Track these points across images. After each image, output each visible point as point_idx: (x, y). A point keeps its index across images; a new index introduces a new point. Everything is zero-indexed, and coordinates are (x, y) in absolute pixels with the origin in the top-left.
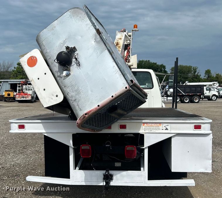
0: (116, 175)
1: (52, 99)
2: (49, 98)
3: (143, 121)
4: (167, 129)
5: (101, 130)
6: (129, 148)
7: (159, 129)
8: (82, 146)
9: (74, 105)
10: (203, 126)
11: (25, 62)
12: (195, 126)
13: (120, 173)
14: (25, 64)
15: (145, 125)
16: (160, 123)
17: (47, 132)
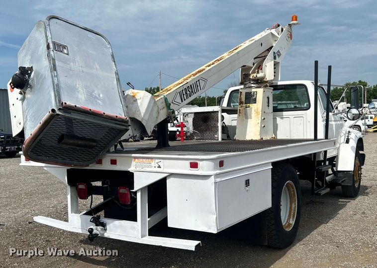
0: (109, 224)
1: (18, 127)
2: (16, 126)
3: (133, 155)
4: (159, 167)
5: (88, 166)
6: (122, 191)
7: (151, 167)
8: (79, 184)
10: (200, 163)
12: (191, 163)
13: (112, 222)
15: (136, 160)
16: (152, 158)
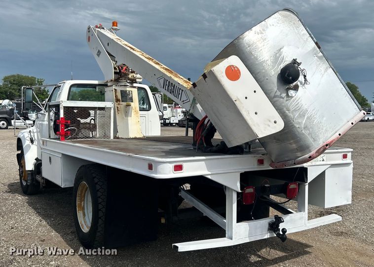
1: (269, 126)
2: (265, 124)
4: (323, 160)
6: (292, 186)
7: (318, 161)
8: (247, 189)
9: (303, 134)
10: (348, 155)
11: (222, 73)
14: (223, 76)
17: (213, 173)
